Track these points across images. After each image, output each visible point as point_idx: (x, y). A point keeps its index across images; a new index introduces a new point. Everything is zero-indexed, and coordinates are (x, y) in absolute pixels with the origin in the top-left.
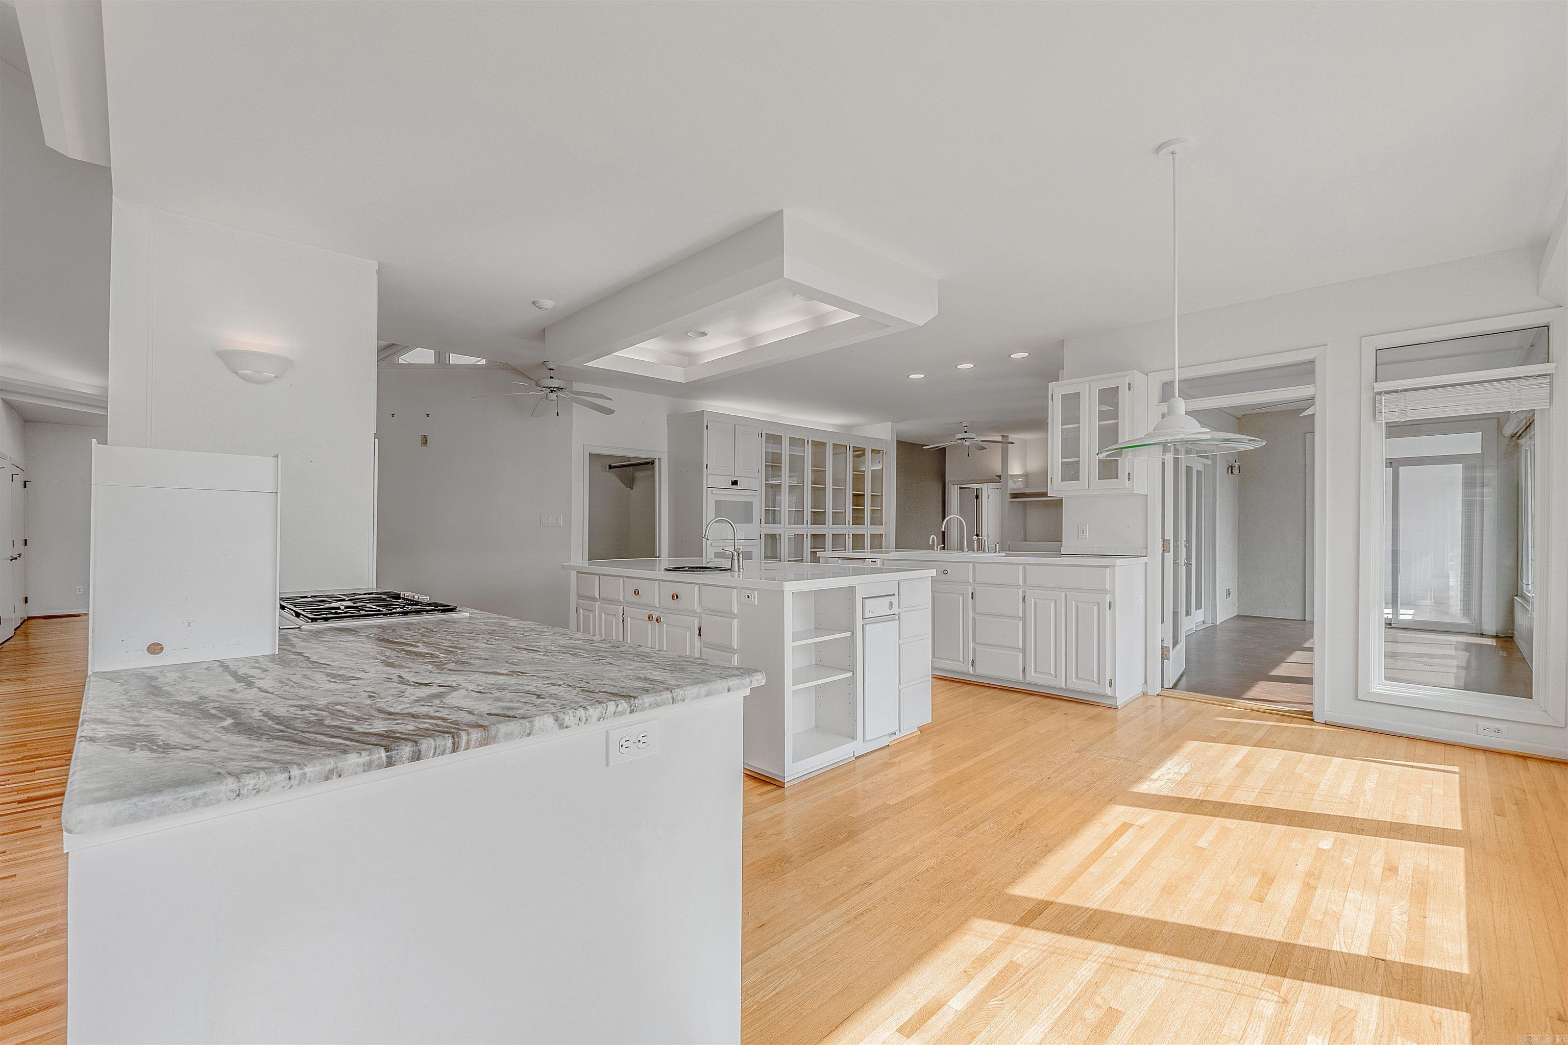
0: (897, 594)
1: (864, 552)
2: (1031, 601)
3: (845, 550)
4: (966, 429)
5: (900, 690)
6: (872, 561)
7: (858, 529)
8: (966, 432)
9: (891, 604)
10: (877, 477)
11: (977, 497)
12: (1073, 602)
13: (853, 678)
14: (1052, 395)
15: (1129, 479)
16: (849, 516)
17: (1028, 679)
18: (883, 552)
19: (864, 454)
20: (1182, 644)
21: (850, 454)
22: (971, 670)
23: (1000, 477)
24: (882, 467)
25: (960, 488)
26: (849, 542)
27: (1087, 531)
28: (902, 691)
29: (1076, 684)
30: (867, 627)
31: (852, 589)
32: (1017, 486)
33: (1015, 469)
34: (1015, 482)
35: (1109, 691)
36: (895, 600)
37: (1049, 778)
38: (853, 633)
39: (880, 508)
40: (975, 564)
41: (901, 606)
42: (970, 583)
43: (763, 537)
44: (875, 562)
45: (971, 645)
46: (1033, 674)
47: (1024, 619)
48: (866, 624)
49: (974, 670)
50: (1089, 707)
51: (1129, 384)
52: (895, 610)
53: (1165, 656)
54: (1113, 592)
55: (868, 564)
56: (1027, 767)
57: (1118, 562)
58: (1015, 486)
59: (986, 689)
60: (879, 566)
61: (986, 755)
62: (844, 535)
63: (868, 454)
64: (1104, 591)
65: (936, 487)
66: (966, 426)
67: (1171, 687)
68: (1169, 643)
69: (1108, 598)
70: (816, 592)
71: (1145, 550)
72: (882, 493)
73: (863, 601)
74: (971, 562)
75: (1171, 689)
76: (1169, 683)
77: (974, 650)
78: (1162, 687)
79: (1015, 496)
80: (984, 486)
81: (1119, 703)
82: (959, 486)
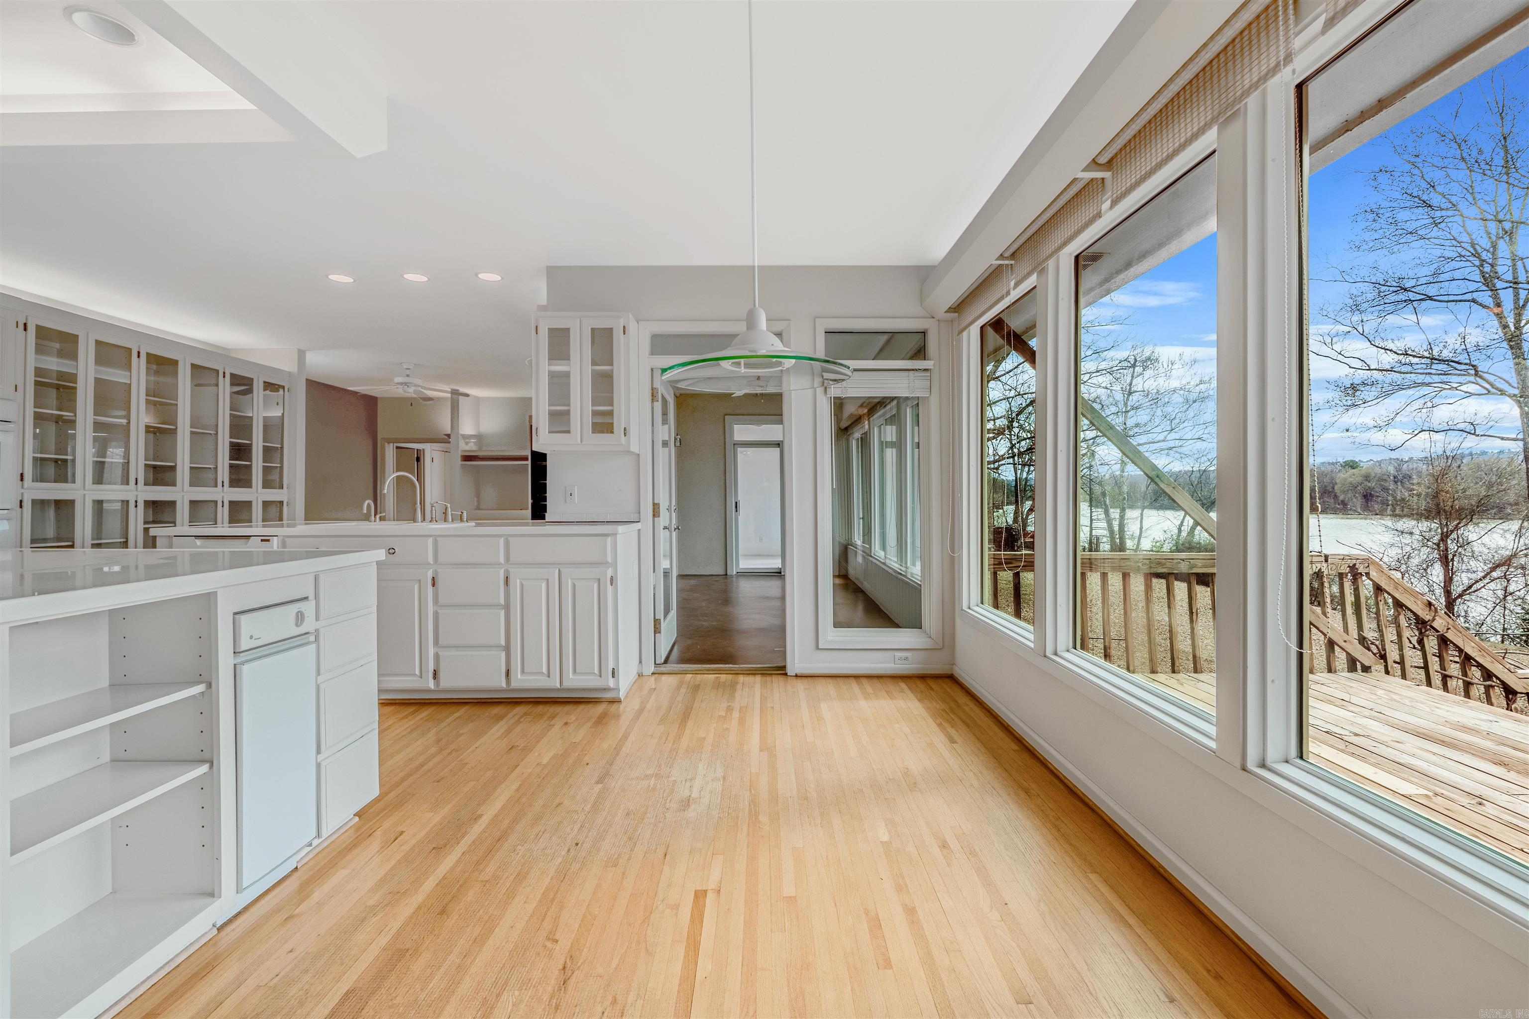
0: (312, 596)
1: (251, 527)
2: (515, 583)
3: (216, 524)
4: (408, 372)
5: (318, 766)
6: (262, 540)
7: (240, 494)
8: (408, 376)
9: (300, 618)
10: (273, 428)
11: (418, 459)
12: (569, 580)
13: (213, 777)
14: (537, 327)
15: (625, 434)
16: (224, 474)
17: (514, 684)
18: (285, 525)
19: (250, 391)
20: (673, 613)
21: (225, 388)
22: (431, 685)
23: (449, 436)
24: (283, 414)
25: (398, 448)
26: (223, 513)
27: (576, 494)
28: (323, 764)
29: (575, 681)
30: (246, 670)
31: (209, 599)
32: (470, 447)
33: (467, 427)
34: (467, 443)
35: (611, 683)
36: (308, 608)
37: (577, 844)
38: (209, 685)
39: (279, 465)
40: (438, 539)
41: (322, 616)
42: (429, 564)
43: (27, 505)
44: (268, 540)
45: (431, 651)
46: (519, 677)
47: (507, 607)
48: (243, 663)
49: (437, 684)
50: (590, 706)
51: (624, 327)
52: (309, 625)
53: (657, 630)
54: (614, 565)
55: (254, 545)
56: (541, 833)
57: (621, 529)
58: (467, 448)
59: (453, 708)
60: (275, 548)
61: (476, 830)
62: (213, 505)
63: (258, 387)
64: (604, 564)
65: (363, 445)
66: (408, 369)
67: (662, 661)
68: (660, 615)
69: (610, 573)
70: (112, 613)
71: (638, 515)
72: (282, 444)
73: (234, 619)
74: (430, 536)
75: (663, 664)
76: (661, 659)
77: (437, 657)
78: (655, 664)
79: (467, 458)
80: (427, 447)
81: (622, 695)
82: (396, 445)
